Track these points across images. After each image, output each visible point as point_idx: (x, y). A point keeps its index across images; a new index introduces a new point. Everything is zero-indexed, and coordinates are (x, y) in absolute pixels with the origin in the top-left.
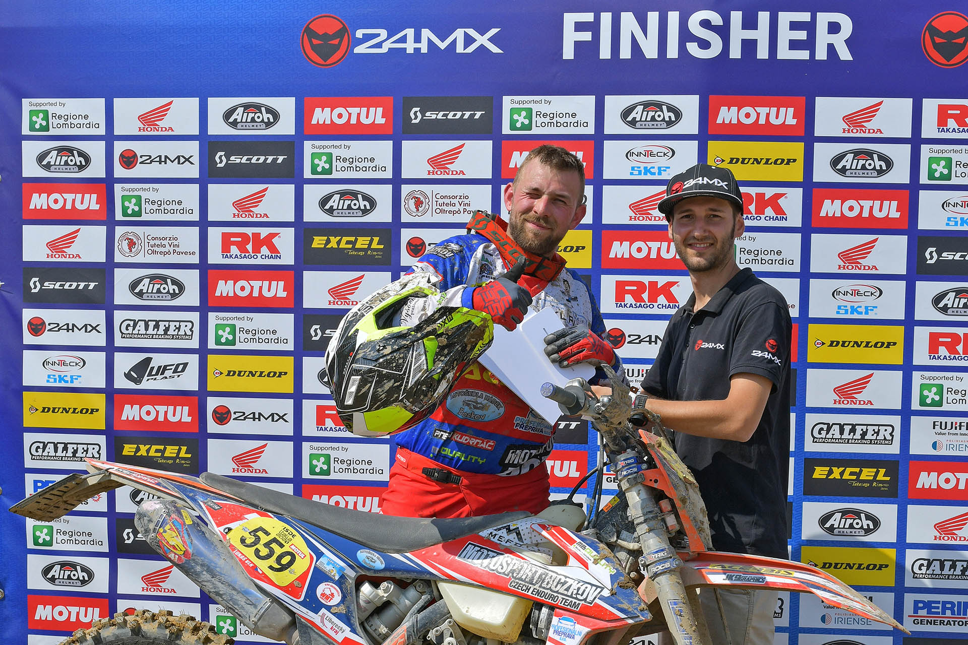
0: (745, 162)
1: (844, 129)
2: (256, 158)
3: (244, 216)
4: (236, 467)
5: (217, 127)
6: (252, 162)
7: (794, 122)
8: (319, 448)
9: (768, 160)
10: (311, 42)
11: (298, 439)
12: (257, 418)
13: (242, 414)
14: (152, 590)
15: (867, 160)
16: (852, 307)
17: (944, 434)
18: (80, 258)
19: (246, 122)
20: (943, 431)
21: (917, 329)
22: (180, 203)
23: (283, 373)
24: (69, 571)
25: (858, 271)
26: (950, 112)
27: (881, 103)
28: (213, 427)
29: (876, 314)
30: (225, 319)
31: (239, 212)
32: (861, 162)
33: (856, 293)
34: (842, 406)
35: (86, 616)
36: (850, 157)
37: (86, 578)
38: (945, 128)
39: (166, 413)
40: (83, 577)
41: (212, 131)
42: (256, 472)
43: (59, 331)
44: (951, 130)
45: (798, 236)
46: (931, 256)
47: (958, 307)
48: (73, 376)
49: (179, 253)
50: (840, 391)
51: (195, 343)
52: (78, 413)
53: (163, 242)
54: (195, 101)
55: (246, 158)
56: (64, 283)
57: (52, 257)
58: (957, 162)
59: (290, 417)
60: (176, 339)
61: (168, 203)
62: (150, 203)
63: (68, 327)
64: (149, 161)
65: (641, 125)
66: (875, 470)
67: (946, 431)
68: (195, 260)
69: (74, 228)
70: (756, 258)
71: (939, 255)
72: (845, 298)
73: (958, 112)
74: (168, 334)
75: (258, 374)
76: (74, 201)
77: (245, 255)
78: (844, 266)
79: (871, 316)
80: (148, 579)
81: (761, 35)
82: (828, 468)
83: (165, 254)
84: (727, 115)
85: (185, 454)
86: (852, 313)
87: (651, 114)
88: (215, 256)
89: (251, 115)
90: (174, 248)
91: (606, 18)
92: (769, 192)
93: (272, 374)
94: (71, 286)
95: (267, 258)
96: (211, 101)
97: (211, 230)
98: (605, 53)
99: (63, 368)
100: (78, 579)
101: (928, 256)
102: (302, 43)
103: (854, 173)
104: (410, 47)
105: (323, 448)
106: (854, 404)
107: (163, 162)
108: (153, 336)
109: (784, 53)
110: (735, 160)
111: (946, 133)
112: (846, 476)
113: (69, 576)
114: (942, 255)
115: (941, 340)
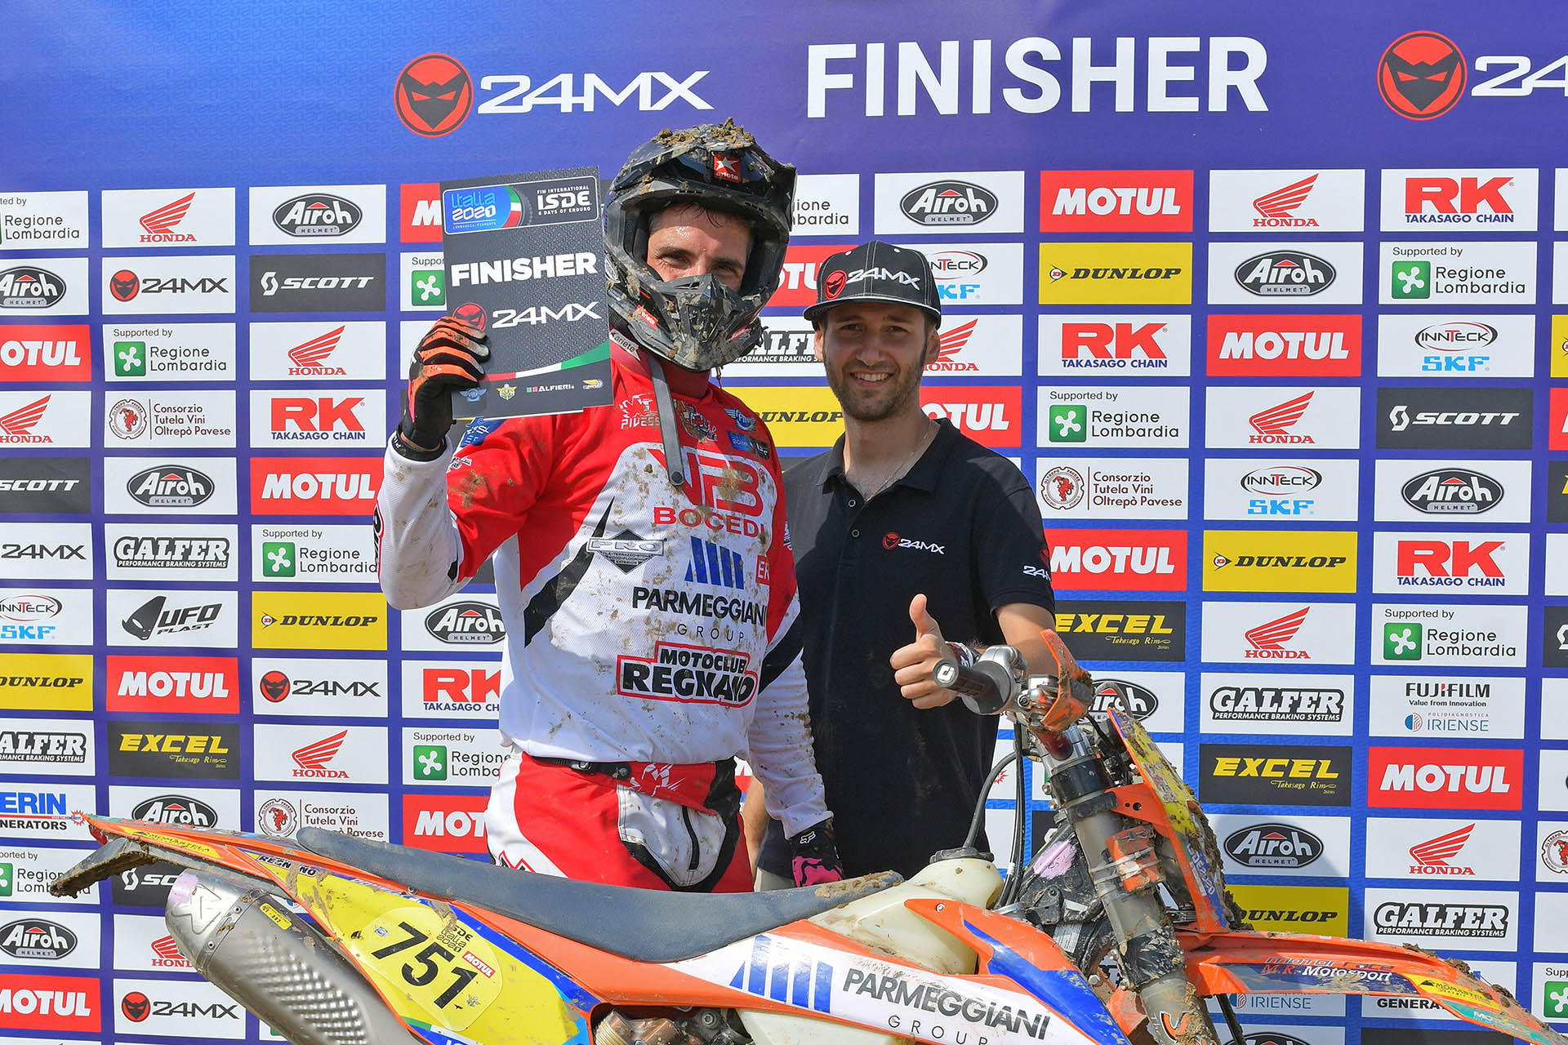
0: (1099, 276)
1: (1256, 220)
2: (325, 280)
3: (306, 371)
4: (299, 768)
5: (264, 233)
6: (319, 286)
7: (1176, 210)
8: (429, 737)
9: (1135, 271)
10: (410, 97)
11: (395, 722)
12: (330, 691)
13: (307, 684)
14: (169, 963)
15: (1293, 269)
16: (1273, 503)
17: (1425, 703)
18: (50, 441)
19: (309, 224)
20: (1422, 699)
21: (1378, 536)
22: (205, 352)
23: (370, 620)
24: (37, 934)
25: (1281, 446)
26: (1425, 189)
27: (1313, 178)
28: (261, 705)
29: (1312, 513)
30: (277, 534)
31: (298, 365)
32: (1285, 272)
33: (1279, 480)
34: (1259, 660)
35: (64, 1006)
36: (1266, 263)
37: (65, 946)
38: (1418, 215)
39: (188, 683)
40: (60, 943)
41: (254, 240)
42: (330, 776)
43: (19, 556)
44: (1427, 219)
45: (1186, 391)
46: (1399, 418)
47: (1443, 501)
48: (41, 628)
49: (204, 432)
50: (1256, 636)
51: (231, 574)
52: (50, 685)
53: (180, 416)
54: (230, 192)
55: (308, 280)
56: (27, 481)
57: (7, 441)
58: (1438, 268)
59: (383, 689)
60: (201, 567)
61: (187, 353)
62: (159, 353)
63: (34, 550)
64: (156, 288)
65: (933, 220)
66: (1314, 762)
67: (1428, 699)
68: (230, 442)
69: (41, 395)
70: (1117, 427)
71: (1412, 417)
72: (1261, 488)
73: (1439, 189)
74: (189, 559)
75: (331, 621)
76: (40, 352)
77: (308, 434)
78: (1260, 437)
79: (1304, 516)
80: (161, 946)
81: (1122, 74)
82: (1238, 760)
83: (183, 433)
84: (1069, 201)
85: (218, 748)
86: (1273, 512)
87: (948, 202)
88: (262, 437)
89: (317, 214)
90: (197, 425)
91: (876, 53)
92: (1138, 322)
93: (352, 621)
94: (37, 485)
95: (343, 438)
96: (254, 192)
97: (254, 394)
98: (874, 106)
99: (27, 615)
100: (52, 947)
101: (1393, 418)
102: (397, 98)
103: (1272, 290)
104: (566, 102)
105: (434, 737)
106: (1279, 656)
107: (179, 288)
108: (165, 564)
109: (1158, 101)
110: (1083, 272)
111: (1420, 223)
112: (1267, 772)
113: (38, 942)
114: (1418, 418)
115: (1417, 552)
